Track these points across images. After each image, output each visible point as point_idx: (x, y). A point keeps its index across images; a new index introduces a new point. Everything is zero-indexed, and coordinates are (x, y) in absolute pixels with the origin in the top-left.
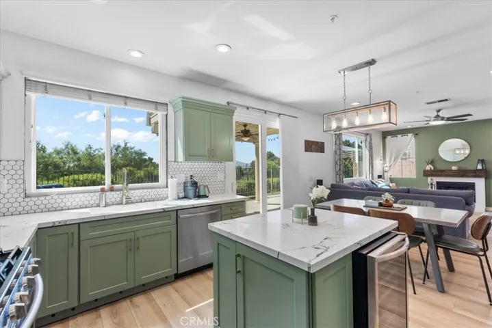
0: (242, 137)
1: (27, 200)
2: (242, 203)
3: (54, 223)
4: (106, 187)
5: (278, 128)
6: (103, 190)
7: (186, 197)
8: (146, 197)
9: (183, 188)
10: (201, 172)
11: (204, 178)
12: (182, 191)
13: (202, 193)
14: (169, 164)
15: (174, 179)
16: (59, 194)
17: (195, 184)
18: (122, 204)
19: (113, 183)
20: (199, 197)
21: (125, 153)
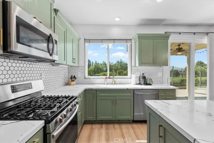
0: (177, 52)
1: (85, 79)
2: (174, 90)
3: (89, 88)
4: (107, 77)
5: (207, 43)
6: (106, 78)
7: (140, 84)
8: (122, 82)
9: (138, 79)
10: (148, 72)
11: (150, 75)
12: (138, 81)
13: (148, 82)
14: (132, 67)
15: (134, 75)
16: (93, 78)
17: (144, 78)
18: (112, 84)
19: (110, 75)
20: (147, 84)
21: (121, 64)
